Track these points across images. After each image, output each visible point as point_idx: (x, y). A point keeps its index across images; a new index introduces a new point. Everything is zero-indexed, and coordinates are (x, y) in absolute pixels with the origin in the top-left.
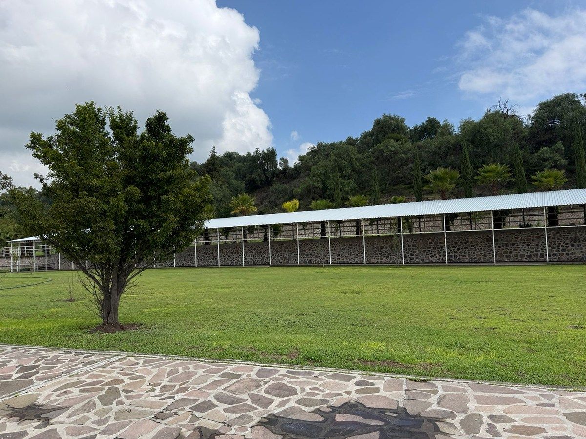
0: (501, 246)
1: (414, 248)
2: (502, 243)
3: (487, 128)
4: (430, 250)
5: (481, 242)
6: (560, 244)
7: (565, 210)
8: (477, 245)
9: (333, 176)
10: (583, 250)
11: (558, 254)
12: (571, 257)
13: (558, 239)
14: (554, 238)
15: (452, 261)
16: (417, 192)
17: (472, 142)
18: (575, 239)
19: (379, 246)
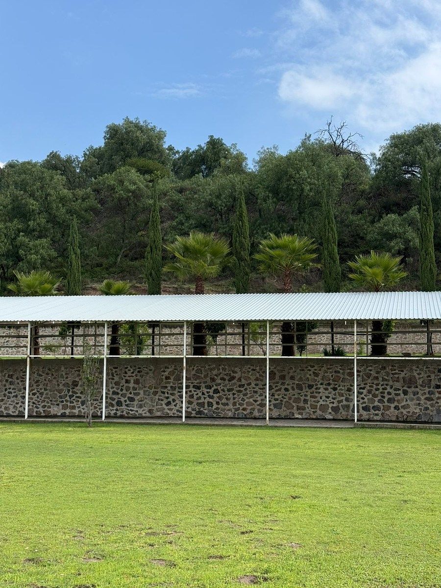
0: (289, 387)
1: (136, 386)
2: (291, 382)
3: (300, 169)
4: (166, 390)
5: (257, 379)
6: (385, 389)
7: (413, 327)
8: (249, 384)
9: (6, 228)
10: (422, 402)
11: (382, 408)
12: (402, 413)
13: (384, 380)
14: (377, 378)
15: (204, 413)
16: (151, 274)
17: (275, 191)
18: (410, 382)
19: (69, 381)
